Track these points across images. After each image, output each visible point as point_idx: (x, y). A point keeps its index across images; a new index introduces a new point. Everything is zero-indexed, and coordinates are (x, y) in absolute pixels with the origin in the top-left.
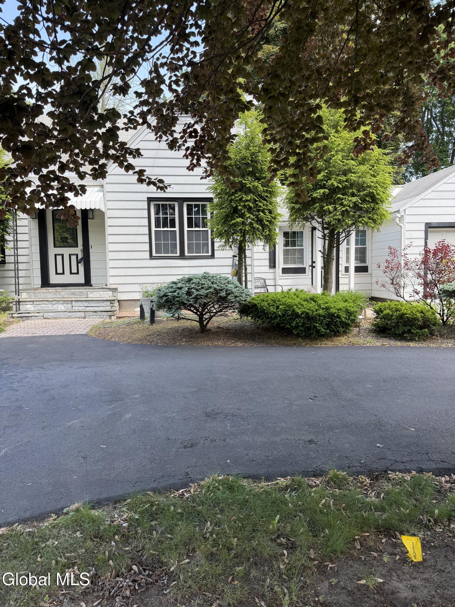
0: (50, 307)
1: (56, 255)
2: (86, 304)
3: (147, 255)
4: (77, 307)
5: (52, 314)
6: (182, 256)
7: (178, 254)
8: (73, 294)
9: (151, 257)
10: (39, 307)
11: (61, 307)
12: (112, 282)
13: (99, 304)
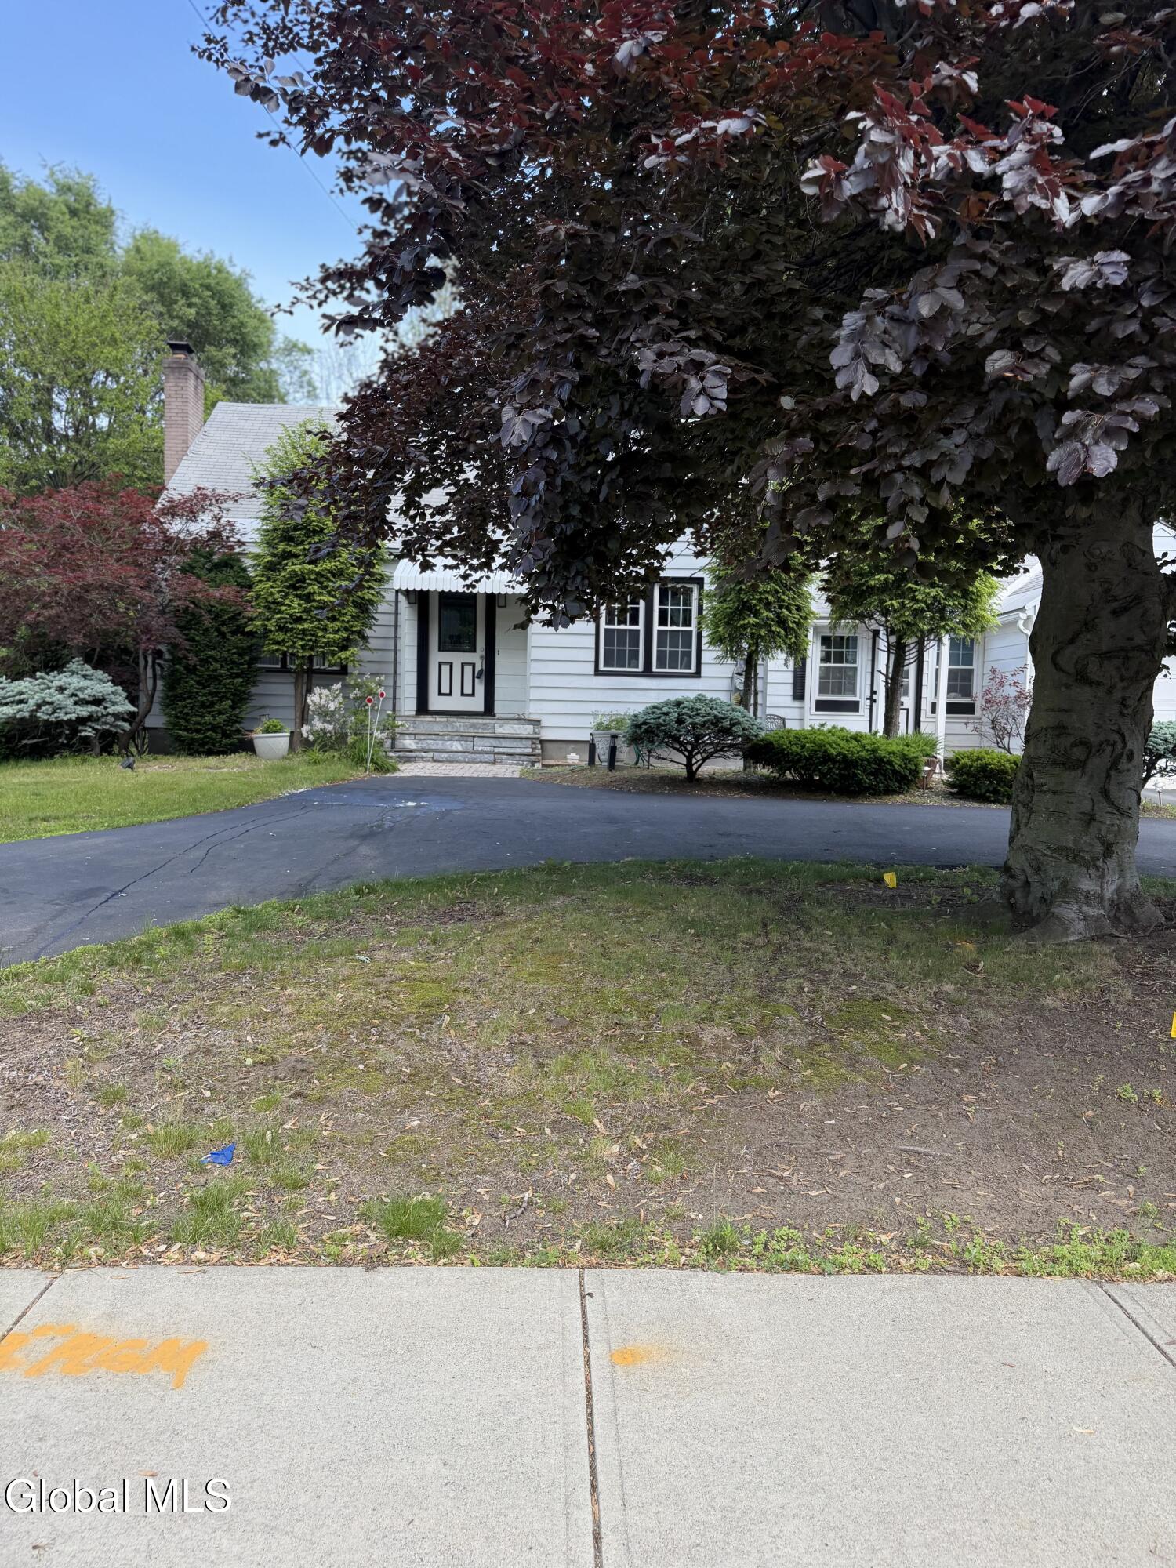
0: (439, 744)
1: (440, 664)
2: (494, 742)
3: (591, 668)
4: (481, 745)
5: (445, 755)
6: (647, 672)
7: (640, 669)
8: (473, 726)
9: (598, 672)
10: (423, 745)
11: (457, 745)
12: (533, 710)
13: (515, 744)
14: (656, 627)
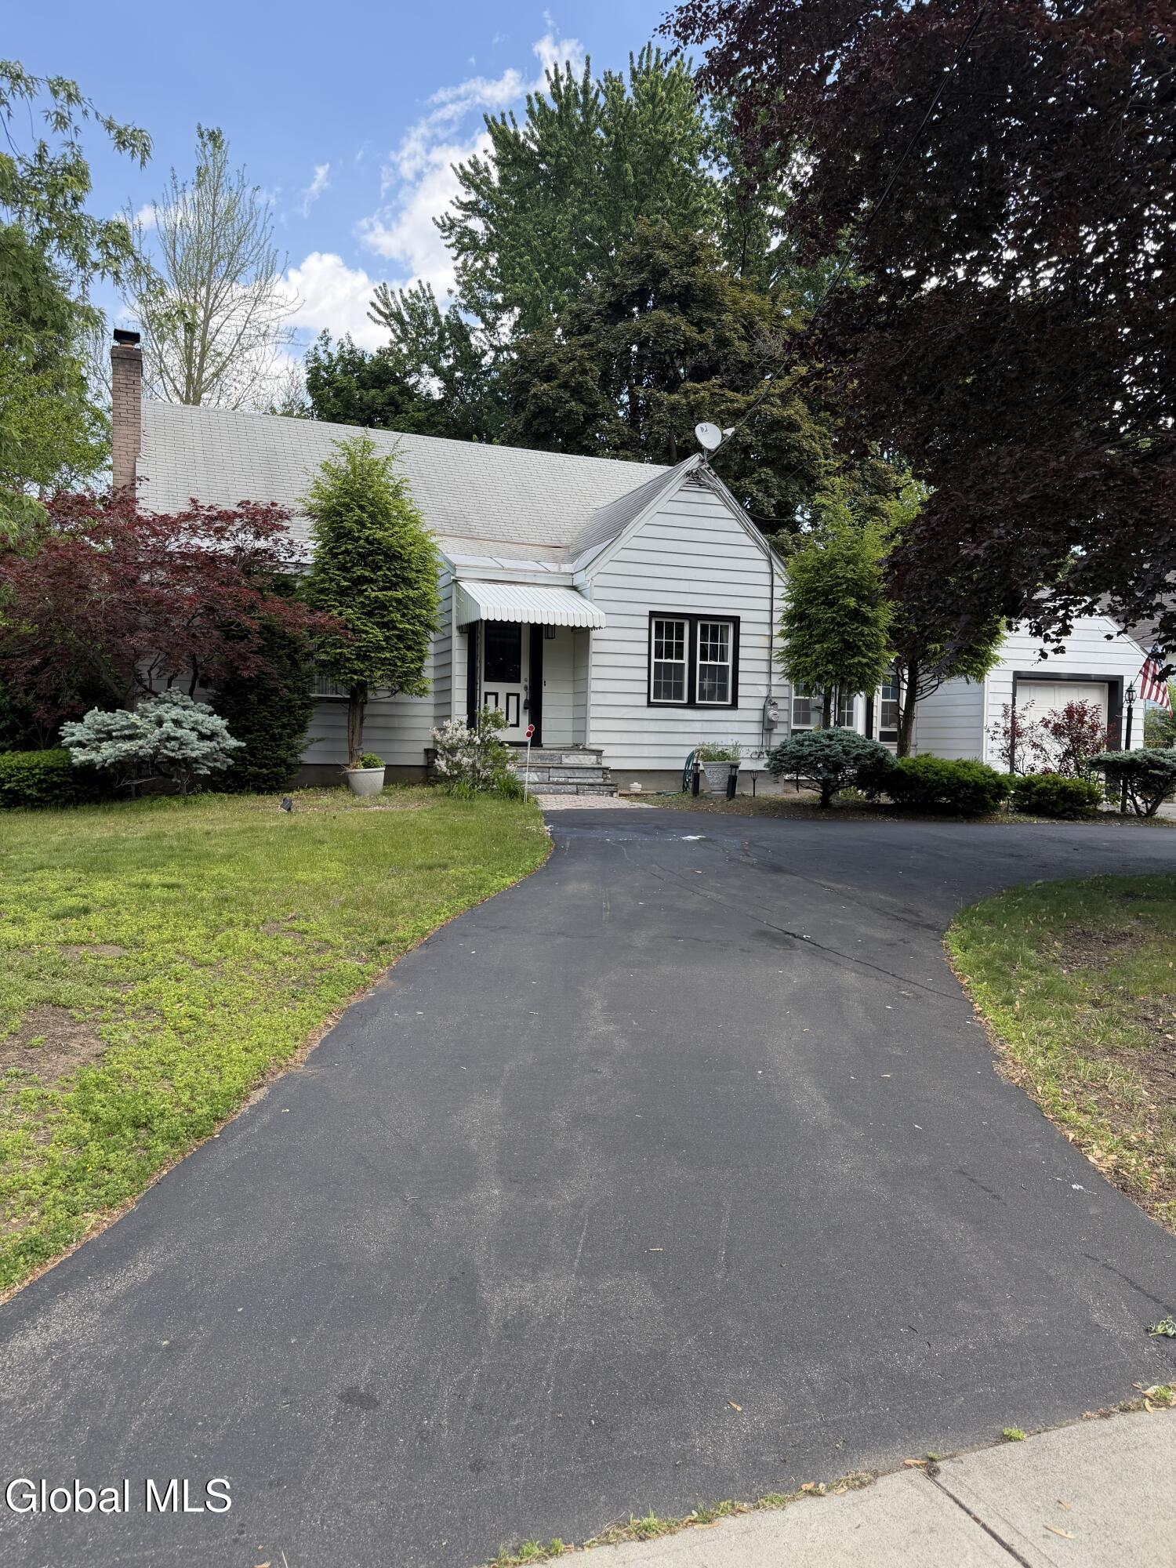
1: (487, 694)
3: (644, 700)
6: (691, 705)
7: (685, 701)
11: (534, 777)
12: (593, 740)
14: (699, 662)
